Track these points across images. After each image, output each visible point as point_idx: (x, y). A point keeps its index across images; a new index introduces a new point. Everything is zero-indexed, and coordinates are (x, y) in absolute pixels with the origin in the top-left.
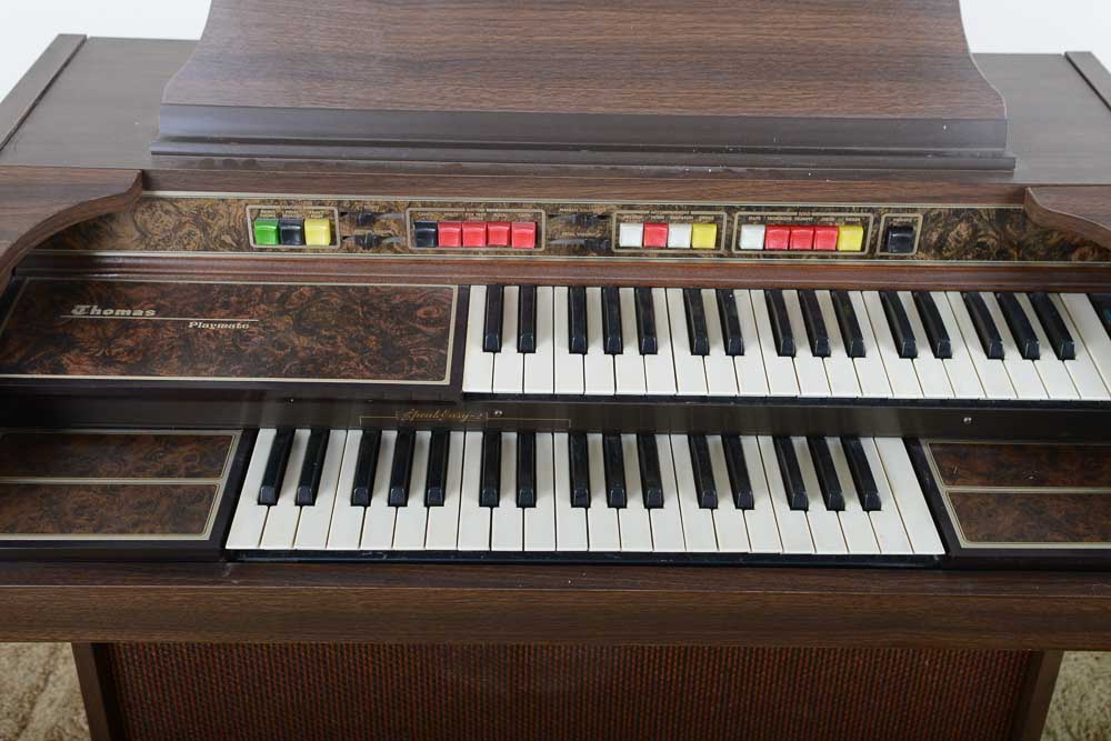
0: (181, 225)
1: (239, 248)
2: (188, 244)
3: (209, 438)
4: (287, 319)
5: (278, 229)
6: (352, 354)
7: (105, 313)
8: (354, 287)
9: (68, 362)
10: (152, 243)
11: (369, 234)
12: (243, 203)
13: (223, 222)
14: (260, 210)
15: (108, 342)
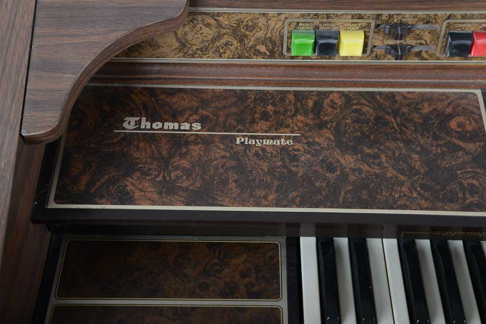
0: (220, 36)
1: (272, 55)
2: (224, 52)
3: (259, 246)
4: (327, 133)
5: (315, 43)
6: (402, 178)
7: (154, 126)
8: (380, 93)
9: (133, 188)
10: (190, 52)
11: (400, 44)
12: (283, 17)
13: (260, 34)
14: (298, 23)
15: (165, 163)
